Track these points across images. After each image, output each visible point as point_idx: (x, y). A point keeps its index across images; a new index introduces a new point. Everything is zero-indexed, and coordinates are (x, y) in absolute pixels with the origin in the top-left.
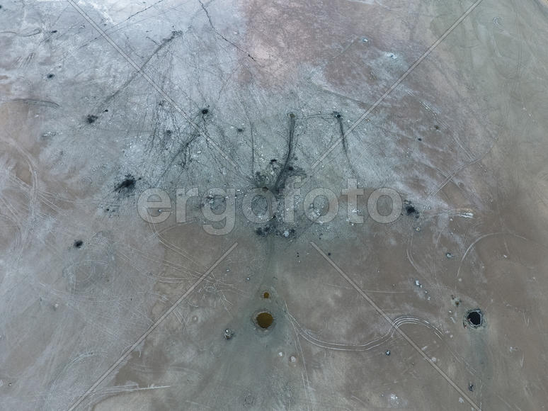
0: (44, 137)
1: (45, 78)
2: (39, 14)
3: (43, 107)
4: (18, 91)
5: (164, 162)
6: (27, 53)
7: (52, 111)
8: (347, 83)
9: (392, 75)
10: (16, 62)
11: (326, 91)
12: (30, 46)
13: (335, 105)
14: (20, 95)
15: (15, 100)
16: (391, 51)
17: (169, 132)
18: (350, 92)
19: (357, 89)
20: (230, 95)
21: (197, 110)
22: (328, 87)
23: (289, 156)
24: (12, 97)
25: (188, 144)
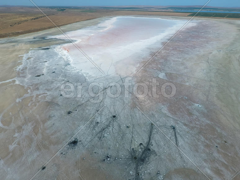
0: (50, 117)
1: (59, 95)
2: (66, 75)
3: (54, 106)
4: (48, 99)
5: (92, 135)
6: (57, 87)
7: (57, 107)
8: (178, 114)
9: (199, 113)
10: (52, 89)
11: (168, 116)
12: (59, 84)
13: (172, 123)
14: (48, 100)
15: (46, 101)
16: (198, 104)
17: (98, 123)
18: (179, 118)
19: (183, 117)
20: (126, 112)
21: (111, 115)
22: (169, 115)
23: (149, 143)
24: (45, 100)
25: (104, 129)
